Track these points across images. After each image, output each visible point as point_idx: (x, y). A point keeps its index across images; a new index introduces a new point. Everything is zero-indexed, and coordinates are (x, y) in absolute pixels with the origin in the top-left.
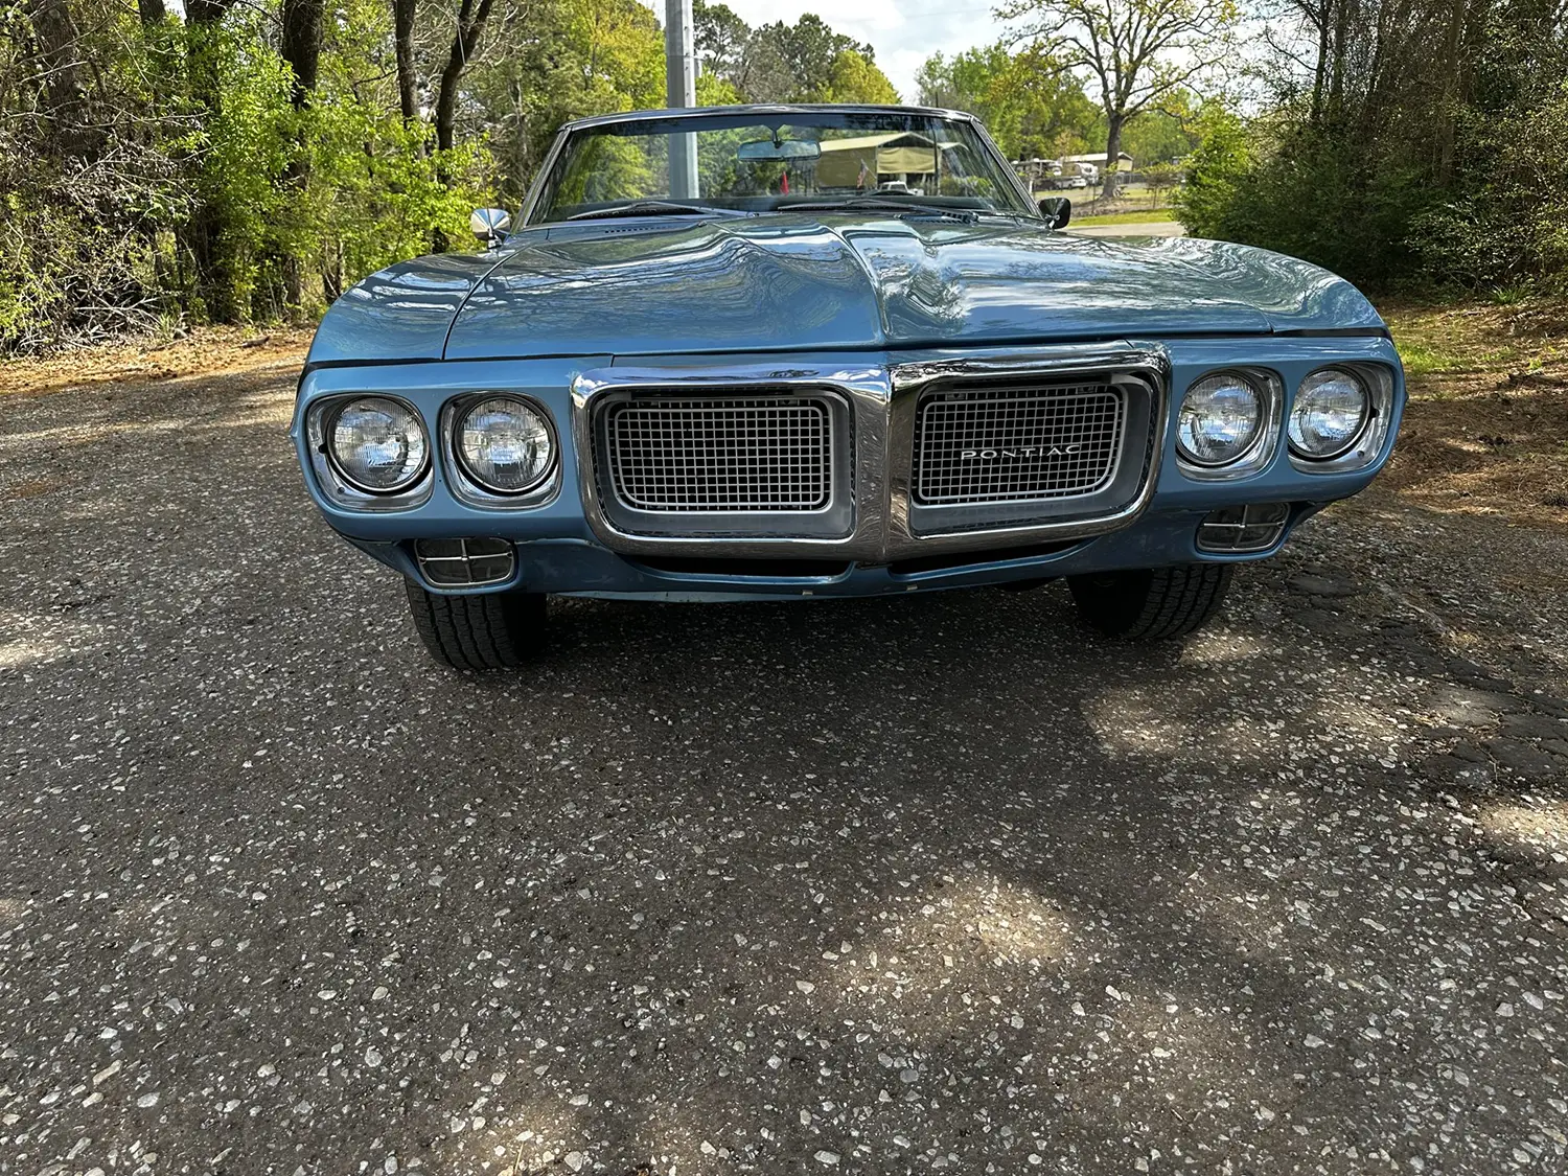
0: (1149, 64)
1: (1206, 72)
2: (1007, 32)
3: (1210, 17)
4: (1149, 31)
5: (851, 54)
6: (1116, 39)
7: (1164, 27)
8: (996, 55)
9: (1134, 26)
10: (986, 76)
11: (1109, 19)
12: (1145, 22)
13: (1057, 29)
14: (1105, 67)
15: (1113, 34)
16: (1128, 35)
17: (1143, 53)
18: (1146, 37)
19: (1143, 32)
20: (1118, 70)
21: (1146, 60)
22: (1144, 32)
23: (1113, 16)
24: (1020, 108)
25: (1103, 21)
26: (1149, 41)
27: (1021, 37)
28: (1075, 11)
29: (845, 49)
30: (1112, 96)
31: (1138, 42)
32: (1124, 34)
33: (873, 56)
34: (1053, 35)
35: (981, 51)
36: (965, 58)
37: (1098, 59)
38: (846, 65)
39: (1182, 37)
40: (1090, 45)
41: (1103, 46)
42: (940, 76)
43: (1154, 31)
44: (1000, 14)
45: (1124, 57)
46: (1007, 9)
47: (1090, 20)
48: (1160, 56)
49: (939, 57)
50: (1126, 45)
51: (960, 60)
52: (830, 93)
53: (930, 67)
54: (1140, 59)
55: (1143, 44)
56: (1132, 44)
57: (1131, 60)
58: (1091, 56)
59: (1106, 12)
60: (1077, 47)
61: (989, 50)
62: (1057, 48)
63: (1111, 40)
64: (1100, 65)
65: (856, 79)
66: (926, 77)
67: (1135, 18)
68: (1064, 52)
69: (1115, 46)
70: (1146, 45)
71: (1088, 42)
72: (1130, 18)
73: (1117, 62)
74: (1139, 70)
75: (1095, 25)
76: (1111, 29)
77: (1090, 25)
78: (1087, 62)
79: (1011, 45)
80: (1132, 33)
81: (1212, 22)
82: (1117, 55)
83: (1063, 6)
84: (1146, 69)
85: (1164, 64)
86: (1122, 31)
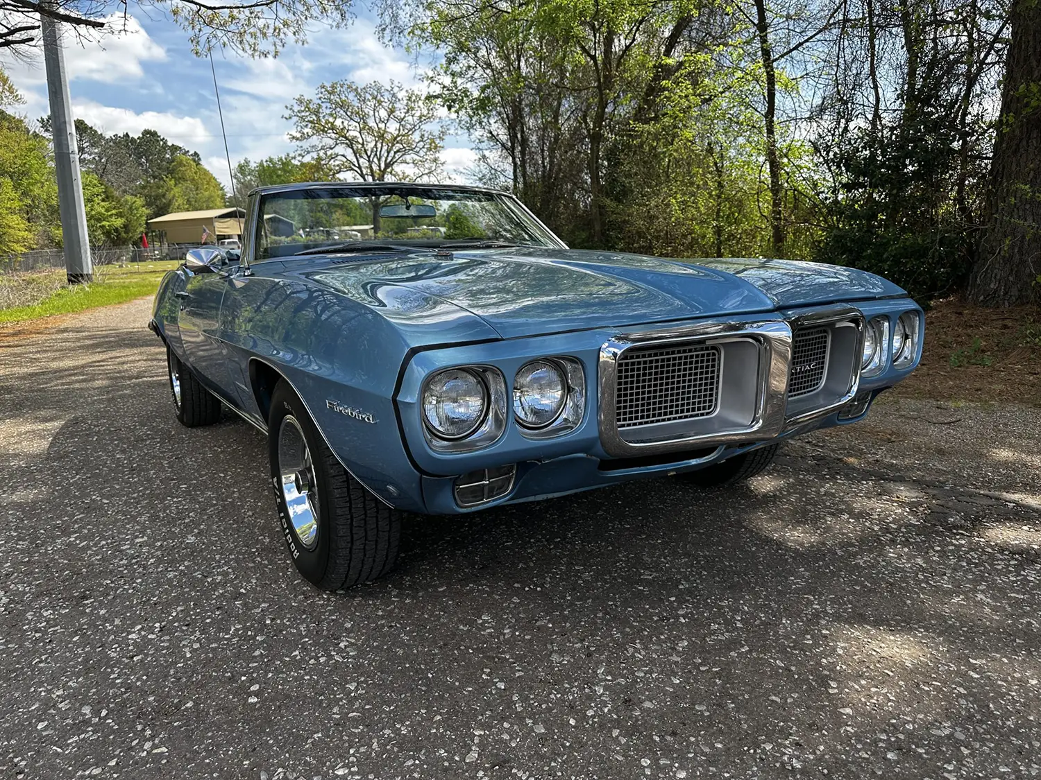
0: (391, 173)
2: (299, 149)
3: (423, 147)
4: (388, 153)
5: (183, 157)
6: (369, 157)
7: (398, 151)
8: (286, 164)
9: (379, 150)
10: (281, 176)
11: (363, 144)
12: (385, 148)
13: (332, 149)
14: (364, 172)
15: (367, 154)
16: (376, 154)
17: (388, 165)
18: (388, 156)
19: (384, 153)
21: (389, 170)
23: (365, 143)
25: (360, 146)
26: (389, 159)
27: (308, 152)
28: (341, 138)
29: (178, 154)
31: (383, 159)
32: (373, 154)
33: (200, 159)
34: (329, 153)
35: (276, 159)
36: (265, 164)
37: (360, 167)
38: (181, 164)
39: (408, 158)
40: (354, 160)
41: (361, 160)
42: (249, 174)
43: (392, 153)
44: (294, 137)
45: (375, 167)
46: (298, 135)
47: (352, 144)
48: (398, 168)
49: (247, 162)
50: (375, 160)
51: (261, 164)
52: (173, 182)
53: (241, 168)
54: (385, 169)
55: (386, 160)
56: (379, 160)
57: (380, 170)
59: (361, 141)
60: (345, 160)
61: (281, 159)
62: (332, 160)
63: (365, 157)
64: (362, 171)
65: (189, 174)
66: (239, 175)
67: (379, 145)
68: (337, 163)
69: (369, 161)
70: (388, 161)
71: (352, 157)
72: (376, 145)
73: (372, 170)
74: (385, 176)
75: (355, 148)
76: (366, 151)
77: (352, 148)
78: (353, 169)
79: (303, 157)
80: (378, 153)
81: (425, 150)
82: (371, 166)
83: (333, 135)
84: (390, 175)
85: (400, 173)
86: (372, 152)
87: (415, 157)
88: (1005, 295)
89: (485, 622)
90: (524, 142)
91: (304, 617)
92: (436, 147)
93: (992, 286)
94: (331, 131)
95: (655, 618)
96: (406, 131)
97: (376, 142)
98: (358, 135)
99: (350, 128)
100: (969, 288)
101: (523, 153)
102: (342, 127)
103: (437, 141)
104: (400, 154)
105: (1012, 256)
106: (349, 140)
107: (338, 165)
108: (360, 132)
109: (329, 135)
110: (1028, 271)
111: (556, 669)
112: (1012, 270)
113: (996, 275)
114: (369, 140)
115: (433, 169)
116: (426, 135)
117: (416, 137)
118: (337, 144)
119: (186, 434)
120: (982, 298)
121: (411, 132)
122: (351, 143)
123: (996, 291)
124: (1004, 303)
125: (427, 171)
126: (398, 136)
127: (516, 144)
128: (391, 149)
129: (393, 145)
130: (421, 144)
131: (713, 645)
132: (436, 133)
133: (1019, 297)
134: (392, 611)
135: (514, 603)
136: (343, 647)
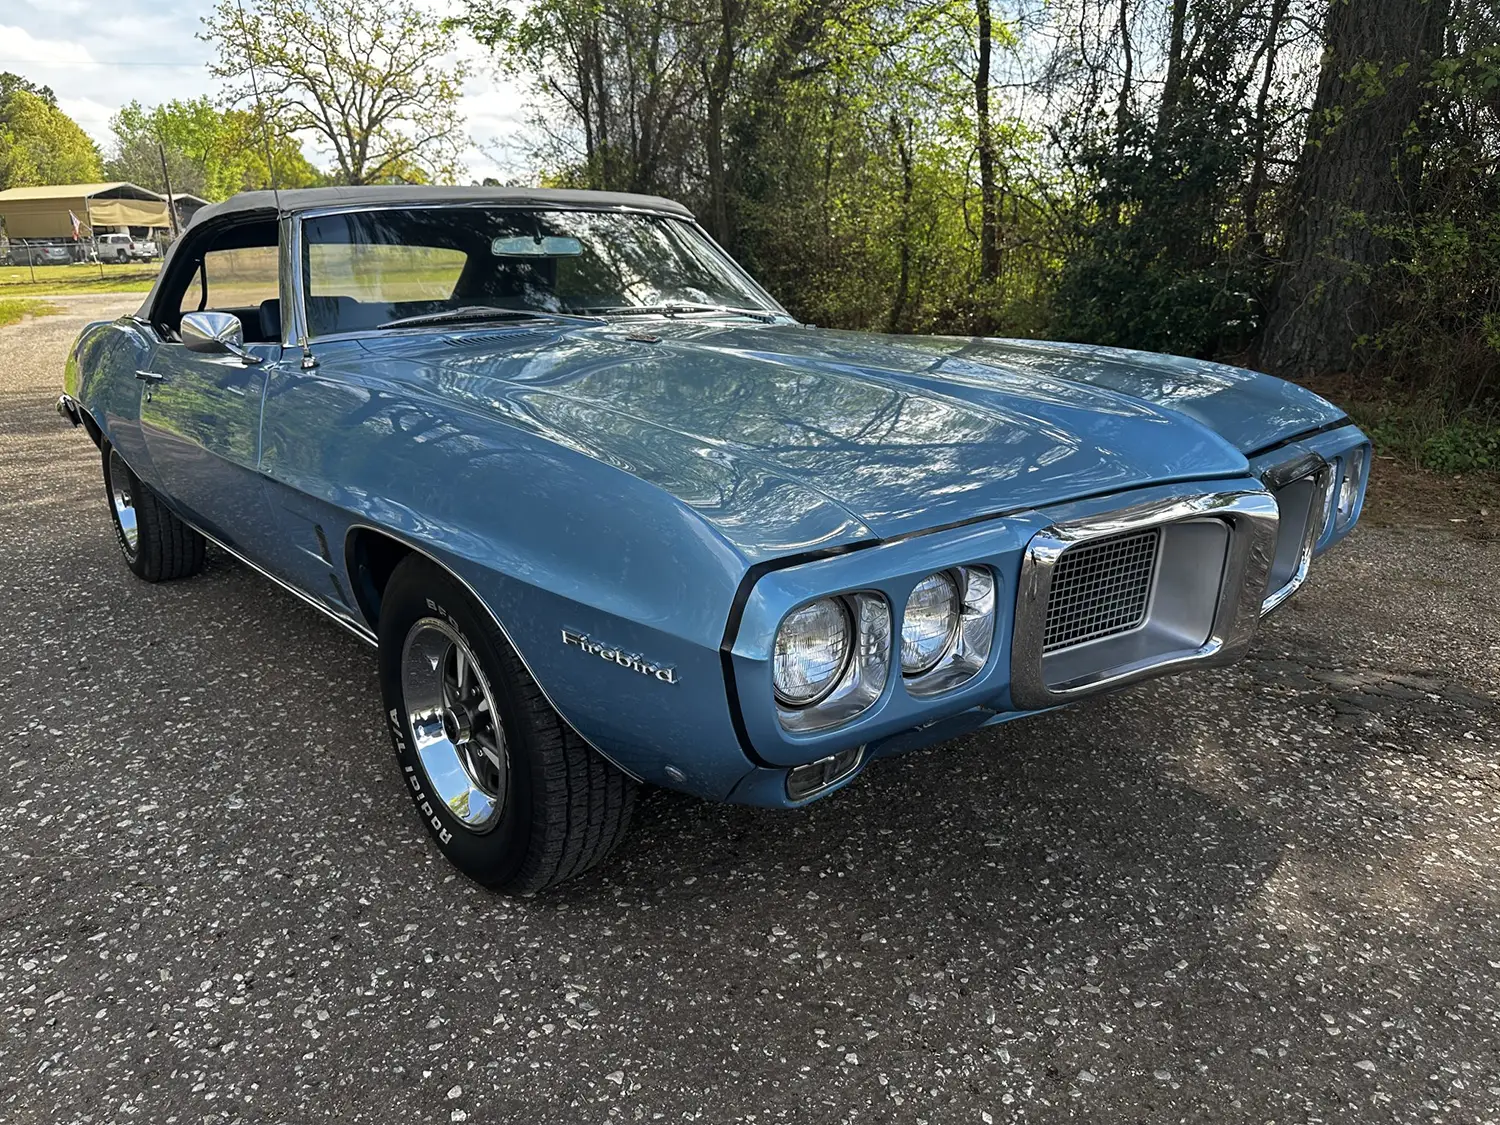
0: (379, 133)
1: (435, 144)
2: (227, 90)
3: (431, 95)
4: (374, 101)
5: (26, 95)
6: (342, 107)
7: (390, 99)
8: (201, 112)
9: (359, 96)
10: (194, 131)
11: (332, 86)
12: (367, 94)
13: (282, 91)
14: (336, 130)
15: (338, 102)
16: (354, 103)
17: (373, 122)
18: (373, 106)
19: (367, 101)
20: (349, 136)
21: (375, 129)
22: (370, 103)
23: (336, 84)
24: (238, 165)
25: (327, 89)
26: (376, 111)
27: (243, 96)
28: (295, 75)
29: (15, 89)
30: (349, 160)
31: (366, 111)
32: (349, 102)
33: (54, 99)
34: (277, 98)
35: (185, 105)
36: (167, 111)
37: (328, 123)
38: (22, 106)
39: (406, 110)
40: (318, 110)
41: (330, 112)
42: (141, 127)
43: (380, 103)
44: (216, 70)
45: (353, 123)
46: (225, 67)
47: (314, 85)
48: (390, 125)
49: (136, 107)
50: (353, 111)
51: (160, 110)
52: (10, 136)
53: (126, 116)
54: (370, 127)
55: (370, 114)
56: (359, 112)
57: (361, 128)
58: (320, 120)
59: (329, 81)
60: (303, 110)
61: (194, 104)
62: (283, 110)
63: (337, 106)
64: (331, 129)
65: (38, 123)
66: (124, 127)
67: (358, 89)
68: (290, 114)
69: (343, 113)
70: (374, 115)
71: (314, 106)
72: (353, 88)
73: (348, 128)
74: (370, 138)
75: (319, 91)
76: (336, 97)
77: (315, 91)
78: (316, 126)
79: (234, 103)
80: (357, 102)
81: (432, 99)
82: (346, 121)
83: (283, 70)
84: (377, 137)
85: (394, 134)
86: (347, 99)
87: (418, 110)
88: (1310, 360)
89: (780, 940)
90: (603, 99)
91: (486, 947)
92: (451, 95)
93: (1294, 346)
94: (279, 63)
95: (1035, 919)
96: (402, 68)
97: (354, 83)
98: (324, 71)
99: (310, 59)
100: (1263, 349)
101: (601, 114)
102: (296, 57)
103: (453, 85)
104: (394, 104)
105: (1322, 305)
106: (309, 79)
107: (292, 119)
108: (327, 67)
109: (275, 69)
110: (1342, 326)
111: (925, 1022)
112: (1321, 325)
113: (1300, 331)
114: (342, 79)
115: (446, 128)
116: (434, 75)
117: (418, 77)
118: (290, 84)
119: (152, 596)
120: (1280, 363)
121: (409, 70)
122: (312, 83)
123: (1299, 352)
124: (1309, 371)
125: (436, 133)
126: (389, 74)
127: (591, 99)
128: (378, 97)
129: (382, 89)
130: (427, 89)
131: (1135, 961)
132: (450, 73)
133: (1331, 362)
134: (625, 927)
135: (812, 902)
136: (573, 1002)
